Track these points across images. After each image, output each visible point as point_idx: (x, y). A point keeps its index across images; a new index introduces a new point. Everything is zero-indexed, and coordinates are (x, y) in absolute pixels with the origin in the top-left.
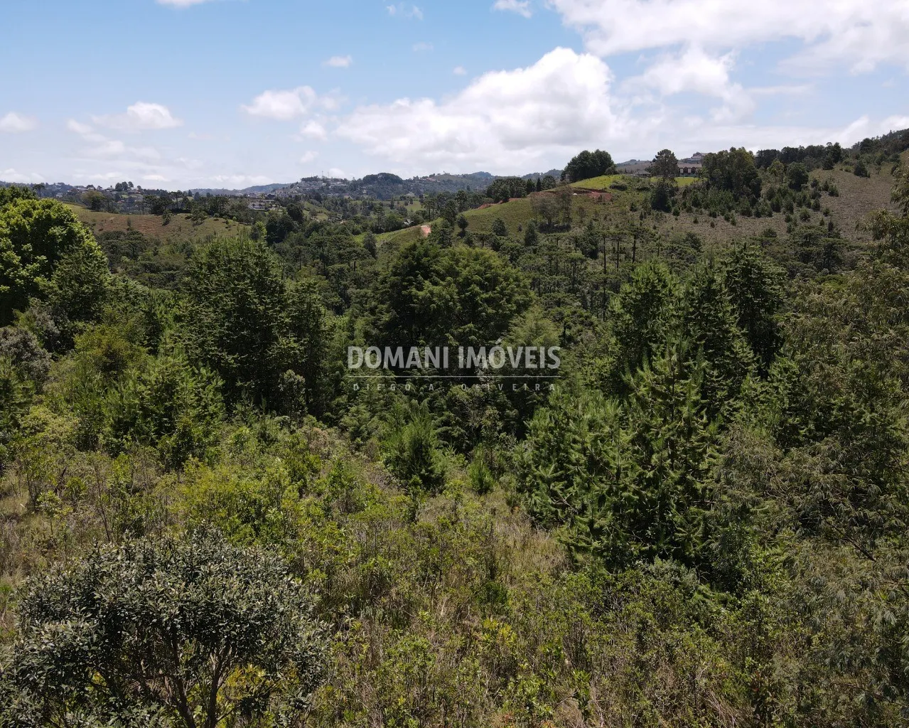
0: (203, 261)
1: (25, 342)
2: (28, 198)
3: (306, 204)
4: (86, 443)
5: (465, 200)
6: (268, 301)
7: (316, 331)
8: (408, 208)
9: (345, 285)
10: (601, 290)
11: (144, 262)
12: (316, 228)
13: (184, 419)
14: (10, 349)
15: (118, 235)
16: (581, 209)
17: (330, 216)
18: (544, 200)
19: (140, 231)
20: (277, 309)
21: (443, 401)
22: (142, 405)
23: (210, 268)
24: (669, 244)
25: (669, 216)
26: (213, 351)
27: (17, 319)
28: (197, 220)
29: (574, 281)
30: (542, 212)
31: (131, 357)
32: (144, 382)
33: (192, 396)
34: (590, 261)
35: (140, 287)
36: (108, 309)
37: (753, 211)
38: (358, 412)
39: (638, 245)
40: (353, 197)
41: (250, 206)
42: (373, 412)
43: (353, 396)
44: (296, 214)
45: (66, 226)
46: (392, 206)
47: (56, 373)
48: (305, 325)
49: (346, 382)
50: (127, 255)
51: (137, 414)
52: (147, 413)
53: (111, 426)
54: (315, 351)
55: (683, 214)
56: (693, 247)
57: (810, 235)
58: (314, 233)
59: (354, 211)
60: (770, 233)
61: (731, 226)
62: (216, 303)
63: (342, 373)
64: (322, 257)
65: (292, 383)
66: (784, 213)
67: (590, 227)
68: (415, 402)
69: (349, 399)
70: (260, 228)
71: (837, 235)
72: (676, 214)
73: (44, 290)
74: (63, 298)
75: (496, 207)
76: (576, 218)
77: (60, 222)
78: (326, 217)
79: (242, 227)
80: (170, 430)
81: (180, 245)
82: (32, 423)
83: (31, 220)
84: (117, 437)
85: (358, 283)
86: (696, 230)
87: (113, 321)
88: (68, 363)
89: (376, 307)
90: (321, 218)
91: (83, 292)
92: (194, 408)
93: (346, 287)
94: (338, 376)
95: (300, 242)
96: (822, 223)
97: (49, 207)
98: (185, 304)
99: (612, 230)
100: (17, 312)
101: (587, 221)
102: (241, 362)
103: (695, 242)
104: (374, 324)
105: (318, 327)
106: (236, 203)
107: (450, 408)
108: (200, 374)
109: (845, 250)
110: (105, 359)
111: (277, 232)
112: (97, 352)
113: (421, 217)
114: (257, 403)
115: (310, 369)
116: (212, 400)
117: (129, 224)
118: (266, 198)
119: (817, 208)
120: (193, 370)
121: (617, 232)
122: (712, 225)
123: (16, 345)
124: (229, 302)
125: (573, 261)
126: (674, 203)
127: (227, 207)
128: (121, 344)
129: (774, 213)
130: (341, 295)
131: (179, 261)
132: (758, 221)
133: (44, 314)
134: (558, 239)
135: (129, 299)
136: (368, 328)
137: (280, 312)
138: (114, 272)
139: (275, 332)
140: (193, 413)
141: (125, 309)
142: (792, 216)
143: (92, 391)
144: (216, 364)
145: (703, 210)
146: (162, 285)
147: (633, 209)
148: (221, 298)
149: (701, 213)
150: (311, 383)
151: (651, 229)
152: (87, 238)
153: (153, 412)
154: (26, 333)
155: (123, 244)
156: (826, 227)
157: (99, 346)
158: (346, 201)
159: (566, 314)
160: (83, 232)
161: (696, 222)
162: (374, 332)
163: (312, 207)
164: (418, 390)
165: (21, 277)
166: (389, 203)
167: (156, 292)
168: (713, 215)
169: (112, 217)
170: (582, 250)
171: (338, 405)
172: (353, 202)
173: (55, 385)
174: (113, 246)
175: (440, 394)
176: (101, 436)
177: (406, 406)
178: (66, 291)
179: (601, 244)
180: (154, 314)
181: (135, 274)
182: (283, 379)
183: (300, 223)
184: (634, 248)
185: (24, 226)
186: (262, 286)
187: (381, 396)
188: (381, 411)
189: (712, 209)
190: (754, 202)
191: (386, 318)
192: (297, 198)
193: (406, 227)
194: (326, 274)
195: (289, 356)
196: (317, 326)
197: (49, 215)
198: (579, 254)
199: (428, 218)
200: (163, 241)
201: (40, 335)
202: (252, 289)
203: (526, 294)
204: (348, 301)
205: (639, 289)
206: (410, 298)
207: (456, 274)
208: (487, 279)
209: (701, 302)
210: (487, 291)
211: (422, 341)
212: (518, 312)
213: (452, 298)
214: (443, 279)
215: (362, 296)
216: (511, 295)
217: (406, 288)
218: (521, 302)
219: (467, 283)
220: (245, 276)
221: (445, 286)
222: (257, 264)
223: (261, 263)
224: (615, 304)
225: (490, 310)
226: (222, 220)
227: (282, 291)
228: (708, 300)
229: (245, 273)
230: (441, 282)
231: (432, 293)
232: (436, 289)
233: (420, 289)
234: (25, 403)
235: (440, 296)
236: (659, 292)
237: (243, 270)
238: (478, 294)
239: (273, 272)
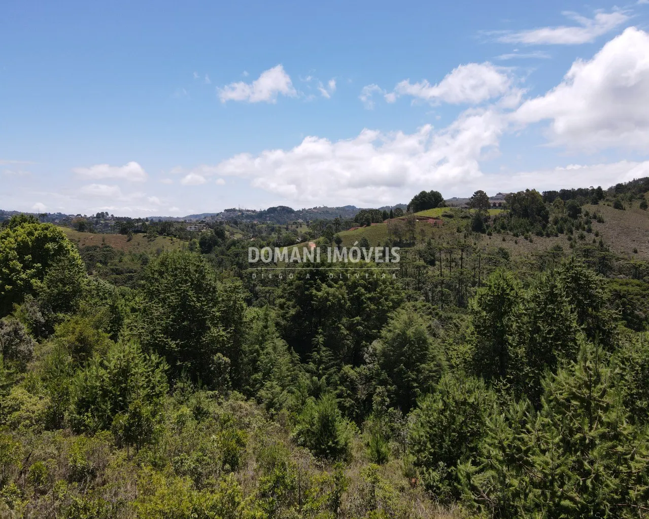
0: (156, 269)
1: (16, 332)
2: (33, 223)
3: (227, 227)
4: (53, 421)
5: (339, 224)
6: (204, 299)
7: (239, 322)
8: (299, 230)
9: (254, 284)
10: (439, 289)
11: (112, 267)
12: (234, 243)
13: (136, 400)
14: (3, 336)
15: (95, 248)
16: (422, 231)
17: (244, 235)
18: (396, 225)
19: (111, 245)
20: (211, 305)
21: (337, 378)
22: (102, 386)
23: (161, 273)
24: (486, 256)
25: (485, 236)
26: (160, 338)
27: (15, 310)
28: (150, 238)
29: (419, 282)
30: (395, 233)
31: (97, 341)
32: (106, 368)
33: (143, 378)
34: (431, 268)
35: (108, 285)
36: (82, 304)
37: (545, 233)
38: (272, 387)
39: (464, 256)
40: (260, 222)
41: (188, 229)
42: (283, 387)
43: (267, 375)
44: (220, 234)
45: (58, 242)
46: (287, 229)
47: (38, 353)
48: (231, 318)
49: (262, 362)
50: (101, 262)
51: (97, 394)
52: (105, 393)
53: (76, 404)
54: (238, 336)
55: (494, 235)
56: (503, 257)
57: (588, 250)
58: (233, 248)
59: (260, 232)
60: (558, 248)
61: (529, 243)
62: (164, 300)
63: (259, 355)
64: (238, 264)
65: (220, 364)
66: (567, 234)
67: (429, 244)
68: (315, 378)
69: (264, 375)
70: (195, 243)
71: (608, 251)
72: (490, 234)
73: (36, 290)
74: (50, 295)
75: (361, 229)
76: (419, 237)
77: (53, 240)
78: (240, 236)
79: (182, 242)
80: (123, 408)
81: (138, 255)
82: (13, 403)
83: (33, 238)
84: (79, 413)
85: (264, 282)
86: (504, 245)
87: (84, 314)
88: (50, 345)
89: (285, 304)
90: (237, 237)
91: (65, 291)
92: (144, 389)
93: (255, 285)
94: (255, 357)
95: (222, 253)
96: (594, 242)
97: (47, 229)
98: (140, 300)
99: (445, 245)
100: (16, 305)
101: (427, 239)
102: (182, 346)
103: (506, 255)
104: (284, 317)
105: (241, 319)
106: (179, 226)
107: (342, 384)
108: (150, 359)
109: (614, 260)
110: (77, 343)
111: (207, 246)
112: (71, 338)
113: (308, 237)
114: (195, 381)
115: (234, 352)
116: (159, 382)
117: (103, 241)
118: (199, 223)
119: (590, 231)
120: (145, 357)
121: (449, 247)
122: (516, 243)
123: (8, 334)
124: (173, 299)
125: (418, 267)
126: (488, 227)
127: (173, 229)
128: (90, 332)
129: (559, 234)
130: (251, 291)
131: (137, 266)
132: (548, 240)
133: (35, 307)
134: (406, 252)
135: (99, 296)
136: (280, 320)
137: (212, 307)
138: (90, 274)
139: (208, 323)
140: (142, 393)
141: (95, 304)
142: (572, 237)
143: (63, 372)
144: (161, 350)
145: (508, 232)
146: (124, 283)
147: (459, 231)
148: (168, 297)
149: (508, 234)
150: (235, 363)
151: (473, 245)
152: (72, 251)
153: (111, 392)
154: (18, 324)
155: (98, 254)
156: (597, 244)
157: (73, 333)
158: (255, 225)
159: (418, 307)
160: (69, 247)
161: (504, 240)
162: (283, 323)
163: (231, 229)
164: (317, 369)
165: (21, 279)
166: (285, 226)
167: (117, 290)
168: (516, 235)
169: (92, 235)
170: (424, 259)
171: (255, 380)
172: (260, 226)
173: (37, 363)
174: (91, 256)
175: (335, 372)
176: (66, 414)
177: (308, 382)
178: (52, 291)
179: (437, 255)
180: (117, 307)
181: (105, 275)
182: (213, 360)
183: (223, 240)
184: (462, 259)
185: (27, 243)
186: (198, 287)
187: (289, 374)
188: (288, 385)
189: (515, 232)
190: (544, 227)
191: (292, 312)
192: (221, 223)
193: (298, 243)
194: (240, 276)
195: (219, 342)
196: (240, 318)
197: (46, 235)
198: (422, 262)
199: (313, 237)
200: (127, 252)
201: (30, 323)
202: (192, 290)
203: (398, 294)
204: (256, 295)
205: (494, 292)
206: (311, 297)
207: (345, 279)
208: (370, 283)
209: (546, 304)
210: (370, 292)
211: (320, 330)
212: (394, 308)
213: (343, 297)
214: (336, 283)
215: (266, 292)
216: (388, 295)
217: (308, 289)
218: (396, 300)
219: (355, 285)
220: (187, 280)
221: (338, 288)
222: (196, 271)
223: (199, 270)
224: (474, 303)
225: (373, 307)
226: (169, 238)
227: (215, 291)
228: (552, 302)
229: (187, 278)
230: (335, 285)
231: (328, 294)
232: (331, 290)
233: (319, 290)
234: (7, 385)
235: (334, 295)
236: (508, 294)
237: (186, 275)
238: (363, 294)
239: (208, 277)
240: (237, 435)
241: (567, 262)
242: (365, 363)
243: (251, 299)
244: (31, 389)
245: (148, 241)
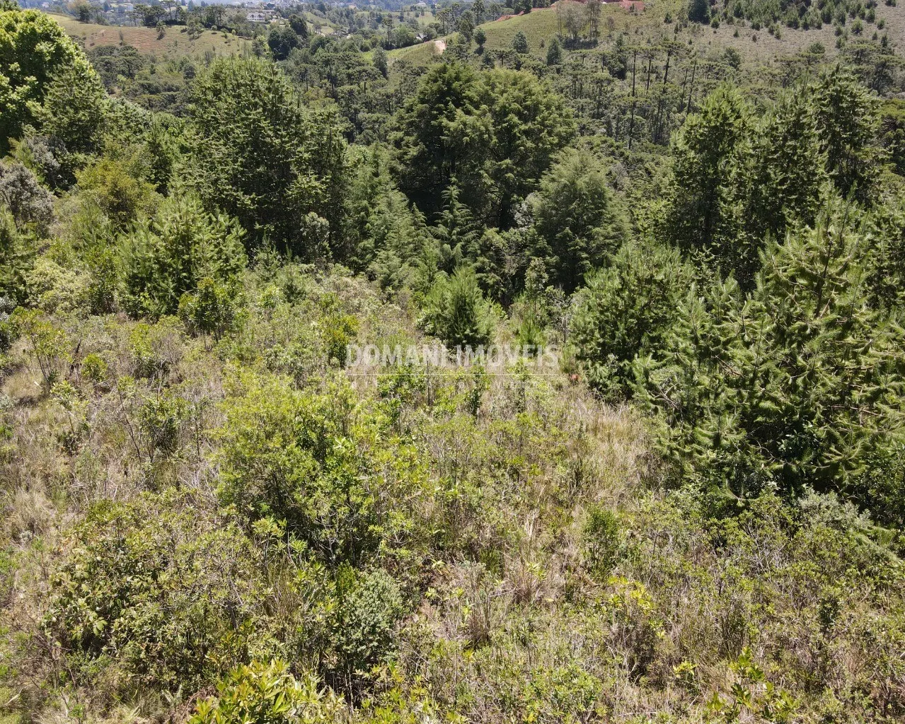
0: (208, 85)
1: (22, 180)
2: (10, 9)
3: (309, 15)
4: (101, 304)
5: (483, 11)
6: (284, 133)
7: (339, 168)
8: (420, 20)
9: (355, 110)
10: (628, 115)
11: (141, 82)
12: (322, 43)
13: (206, 275)
14: (6, 188)
15: (111, 50)
16: (611, 21)
17: (336, 29)
18: (570, 11)
19: (134, 46)
20: (295, 142)
21: (477, 246)
22: (157, 258)
23: (217, 93)
24: (705, 62)
25: (707, 29)
26: (227, 191)
27: (14, 148)
28: (192, 34)
29: (600, 105)
30: (568, 25)
31: (139, 195)
32: (158, 233)
33: (212, 247)
34: (618, 82)
35: (140, 110)
36: (108, 140)
37: (801, 22)
38: (387, 258)
39: (671, 63)
40: (359, 7)
41: (249, 18)
42: (403, 258)
43: (381, 241)
44: (299, 27)
45: (53, 41)
46: (401, 18)
47: (61, 211)
48: (326, 160)
49: (372, 225)
50: (123, 73)
51: (152, 269)
52: (163, 268)
53: (126, 281)
54: (337, 187)
55: (723, 25)
56: (731, 64)
57: (862, 51)
58: (320, 50)
59: (361, 24)
60: (818, 48)
61: (775, 40)
62: (226, 134)
63: (368, 214)
64: (329, 77)
65: (314, 227)
66: (835, 24)
67: (620, 43)
68: (447, 246)
69: (376, 242)
70: (262, 43)
71: (892, 53)
72: (716, 25)
73: (37, 118)
74: (59, 126)
75: (516, 19)
76: (604, 31)
77: (46, 37)
78: (331, 31)
79: (242, 41)
80: (191, 287)
81: (178, 63)
82: (41, 279)
83: (16, 35)
84: (133, 293)
85: (369, 106)
86: (736, 44)
87: (114, 155)
88: (74, 200)
89: (402, 139)
90: (326, 32)
91: (79, 120)
92: (215, 261)
93: (357, 111)
94: (363, 217)
95: (305, 60)
96: (875, 38)
97: (33, 19)
98: (191, 135)
99: (644, 45)
100: (12, 140)
101: (616, 35)
102: (259, 202)
103: (734, 61)
104: (400, 159)
105: (341, 163)
106: (234, 13)
107: (483, 253)
108: (217, 222)
109: (898, 69)
110: (111, 198)
111: (281, 47)
112: (103, 190)
113: (434, 31)
114: (282, 250)
115: (333, 211)
116: (233, 252)
117: (122, 38)
118: (266, 9)
119: (871, 19)
120: (210, 218)
121: (649, 47)
122: (754, 39)
123: (13, 184)
124: (240, 134)
125: (599, 82)
126: (714, 12)
127: (225, 19)
128: (126, 182)
129: (824, 25)
130: (352, 120)
131: (179, 80)
132: (805, 33)
133: (41, 144)
134: (584, 56)
135: (131, 128)
136: (395, 164)
137: (298, 145)
138: (111, 92)
139: (293, 169)
140: (213, 267)
141: (127, 139)
142: (843, 29)
143: (100, 238)
144: (232, 208)
145: (745, 20)
146: (164, 107)
147: (668, 21)
148: (232, 129)
149: (744, 25)
150: (335, 226)
151: (687, 44)
152: (78, 55)
153: (170, 266)
154: (22, 170)
155: (117, 59)
156: (878, 42)
157: (104, 183)
158: (352, 12)
159: (595, 144)
160: (72, 49)
161: (736, 35)
162: (401, 168)
163: (316, 19)
164: (450, 233)
165: (12, 102)
166: (399, 14)
167: (156, 118)
168: (756, 27)
169: (102, 29)
170: (609, 69)
171: (365, 249)
172: (360, 13)
173: (62, 226)
174: (107, 63)
175: (474, 238)
176: (116, 294)
177: (437, 251)
178: (60, 119)
179: (630, 62)
180: (159, 145)
181: (133, 94)
182: (305, 223)
183: (305, 37)
184: (667, 67)
185: (9, 43)
186: (274, 115)
187: (411, 240)
188: (410, 256)
189: (756, 20)
190: (803, 11)
191: (413, 151)
192: (299, 8)
193: (419, 42)
194: (334, 96)
195: (310, 196)
196: (339, 162)
197: (33, 29)
198: (606, 74)
199: (442, 32)
200: (160, 58)
201: (39, 169)
202: (265, 120)
203: (568, 124)
204: (359, 127)
205: (709, 122)
206: (440, 129)
207: (491, 102)
208: (526, 108)
209: (785, 139)
210: (526, 122)
211: (454, 179)
212: (560, 146)
213: (487, 130)
214: (477, 108)
215: (374, 121)
216: (553, 126)
217: (435, 118)
218: (563, 134)
219: (504, 112)
220: (256, 103)
221: (479, 116)
222: (269, 89)
223: (273, 88)
224: (678, 139)
225: (529, 144)
226: (220, 33)
227: (299, 122)
228: (795, 136)
229: (257, 100)
230: (475, 111)
231: (465, 124)
232: (470, 119)
233: (452, 119)
234: (29, 256)
235: (474, 128)
236: (731, 125)
237: (254, 96)
238: (516, 125)
239: (288, 98)
240: (344, 321)
241: (829, 72)
242: (516, 225)
243: (352, 132)
244: (62, 261)
245: (190, 40)
